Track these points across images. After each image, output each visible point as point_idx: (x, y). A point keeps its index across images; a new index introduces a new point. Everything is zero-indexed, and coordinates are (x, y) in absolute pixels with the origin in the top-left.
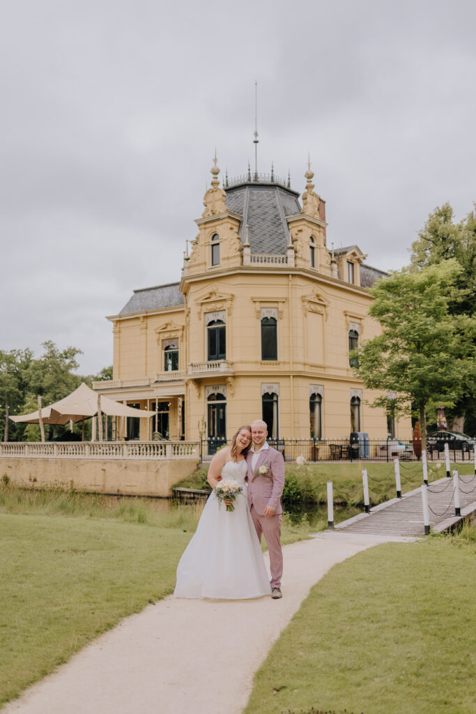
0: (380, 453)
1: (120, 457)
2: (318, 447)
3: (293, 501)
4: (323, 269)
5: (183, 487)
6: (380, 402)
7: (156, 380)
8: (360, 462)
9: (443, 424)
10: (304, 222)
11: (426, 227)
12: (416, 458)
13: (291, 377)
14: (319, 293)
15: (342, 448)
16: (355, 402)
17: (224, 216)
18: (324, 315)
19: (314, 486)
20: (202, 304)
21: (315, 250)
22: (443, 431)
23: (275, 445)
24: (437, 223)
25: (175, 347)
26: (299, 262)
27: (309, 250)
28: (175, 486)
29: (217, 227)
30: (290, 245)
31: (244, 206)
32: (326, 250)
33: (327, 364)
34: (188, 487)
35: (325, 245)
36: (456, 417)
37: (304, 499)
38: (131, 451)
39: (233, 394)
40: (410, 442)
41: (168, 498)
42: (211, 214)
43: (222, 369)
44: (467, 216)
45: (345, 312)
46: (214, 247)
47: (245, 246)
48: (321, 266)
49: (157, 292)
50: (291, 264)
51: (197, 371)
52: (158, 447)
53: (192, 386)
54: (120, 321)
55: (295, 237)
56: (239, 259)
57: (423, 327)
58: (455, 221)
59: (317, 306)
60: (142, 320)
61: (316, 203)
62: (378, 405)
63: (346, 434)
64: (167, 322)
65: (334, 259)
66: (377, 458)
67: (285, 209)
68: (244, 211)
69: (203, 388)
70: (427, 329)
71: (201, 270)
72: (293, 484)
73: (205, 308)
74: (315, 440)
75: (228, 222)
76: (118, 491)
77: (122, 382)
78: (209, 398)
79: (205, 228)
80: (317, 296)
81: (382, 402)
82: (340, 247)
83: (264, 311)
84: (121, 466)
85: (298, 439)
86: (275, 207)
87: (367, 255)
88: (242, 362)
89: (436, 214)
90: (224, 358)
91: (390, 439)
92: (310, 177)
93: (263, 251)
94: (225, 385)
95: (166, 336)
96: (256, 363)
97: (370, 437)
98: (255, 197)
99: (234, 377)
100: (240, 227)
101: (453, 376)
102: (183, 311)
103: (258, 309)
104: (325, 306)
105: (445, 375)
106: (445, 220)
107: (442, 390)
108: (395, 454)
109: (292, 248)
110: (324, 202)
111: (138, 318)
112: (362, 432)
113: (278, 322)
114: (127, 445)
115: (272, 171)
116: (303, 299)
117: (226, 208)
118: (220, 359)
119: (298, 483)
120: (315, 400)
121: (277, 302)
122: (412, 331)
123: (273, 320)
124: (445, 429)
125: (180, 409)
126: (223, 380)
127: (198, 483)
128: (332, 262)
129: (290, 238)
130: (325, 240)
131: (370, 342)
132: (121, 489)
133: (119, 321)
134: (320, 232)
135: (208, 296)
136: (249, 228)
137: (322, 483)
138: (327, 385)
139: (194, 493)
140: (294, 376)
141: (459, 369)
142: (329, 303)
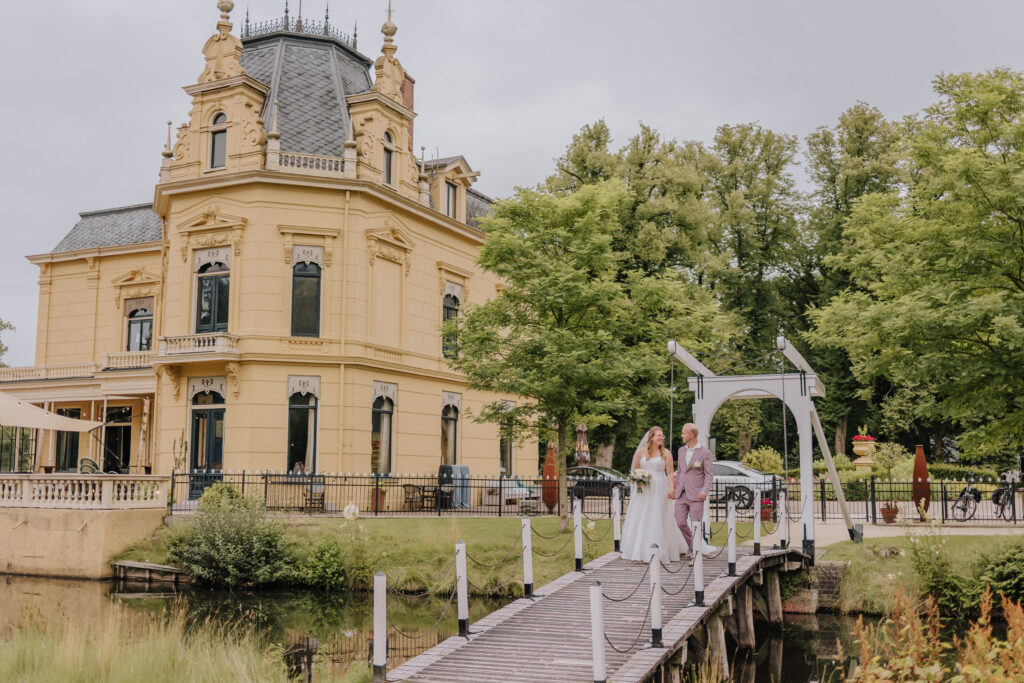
0: (487, 499)
1: (17, 503)
2: (384, 489)
3: (331, 587)
4: (405, 188)
5: (130, 559)
6: (492, 412)
7: (105, 366)
8: (455, 516)
9: (584, 454)
10: (376, 106)
11: (569, 155)
12: (546, 509)
13: (342, 366)
14: (397, 227)
15: (424, 491)
16: (450, 414)
17: (236, 83)
18: (404, 265)
19: (370, 560)
20: (190, 234)
21: (394, 155)
22: (585, 466)
23: (307, 484)
24: (586, 149)
25: (148, 312)
26: (363, 171)
27: (382, 155)
28: (116, 558)
29: (223, 102)
30: (350, 141)
31: (275, 70)
32: (412, 156)
33: (405, 348)
34: (140, 561)
35: (410, 150)
36: (602, 445)
37: (351, 584)
38: (37, 492)
39: (237, 394)
40: (535, 482)
41: (102, 580)
42: (214, 79)
43: (221, 348)
44: (629, 143)
45: (439, 263)
46: (218, 136)
47: (270, 137)
48: (402, 182)
49: (121, 219)
50: (350, 172)
51: (175, 350)
52: (87, 485)
53: (166, 378)
54: (52, 265)
55: (359, 129)
56: (259, 158)
57: (571, 284)
58: (613, 148)
59: (392, 249)
60: (91, 263)
61: (400, 78)
62: (489, 417)
63: (432, 468)
64: (134, 269)
65: (424, 174)
66: (483, 508)
67: (345, 82)
68: (273, 80)
69: (184, 381)
70: (576, 287)
71: (191, 174)
72: (332, 555)
73: (195, 241)
74: (378, 477)
75: (242, 93)
76: (9, 565)
77: (47, 370)
78: (195, 400)
79: (202, 103)
80: (393, 231)
81: (495, 413)
82: (435, 158)
83: (299, 250)
84: (16, 519)
85: (349, 474)
86: (328, 78)
87: (479, 174)
88: (256, 338)
89: (584, 134)
90: (225, 329)
91: (505, 477)
92: (389, 32)
93: (303, 149)
94: (225, 376)
95: (133, 292)
96: (281, 339)
97: (473, 473)
98: (294, 57)
99: (240, 363)
100: (264, 105)
101: (616, 371)
102: (159, 251)
103: (290, 246)
104: (405, 250)
105: (604, 370)
106: (597, 146)
107: (596, 395)
108: (510, 502)
109: (354, 147)
110: (413, 82)
111: (84, 261)
112: (458, 464)
113: (322, 272)
114: (31, 481)
115: (327, 18)
116: (369, 235)
117: (241, 69)
118: (218, 330)
119: (342, 554)
120: (382, 409)
121: (323, 236)
122: (551, 290)
123: (314, 267)
124: (586, 462)
125: (145, 419)
126: (220, 368)
127: (159, 551)
128: (420, 179)
129: (351, 129)
130: (411, 143)
131: (479, 309)
132: (15, 562)
133: (50, 264)
134: (402, 125)
135: (201, 220)
136: (280, 108)
137: (384, 554)
138: (404, 383)
139: (151, 571)
140: (346, 366)
141: (628, 359)
142: (413, 245)
